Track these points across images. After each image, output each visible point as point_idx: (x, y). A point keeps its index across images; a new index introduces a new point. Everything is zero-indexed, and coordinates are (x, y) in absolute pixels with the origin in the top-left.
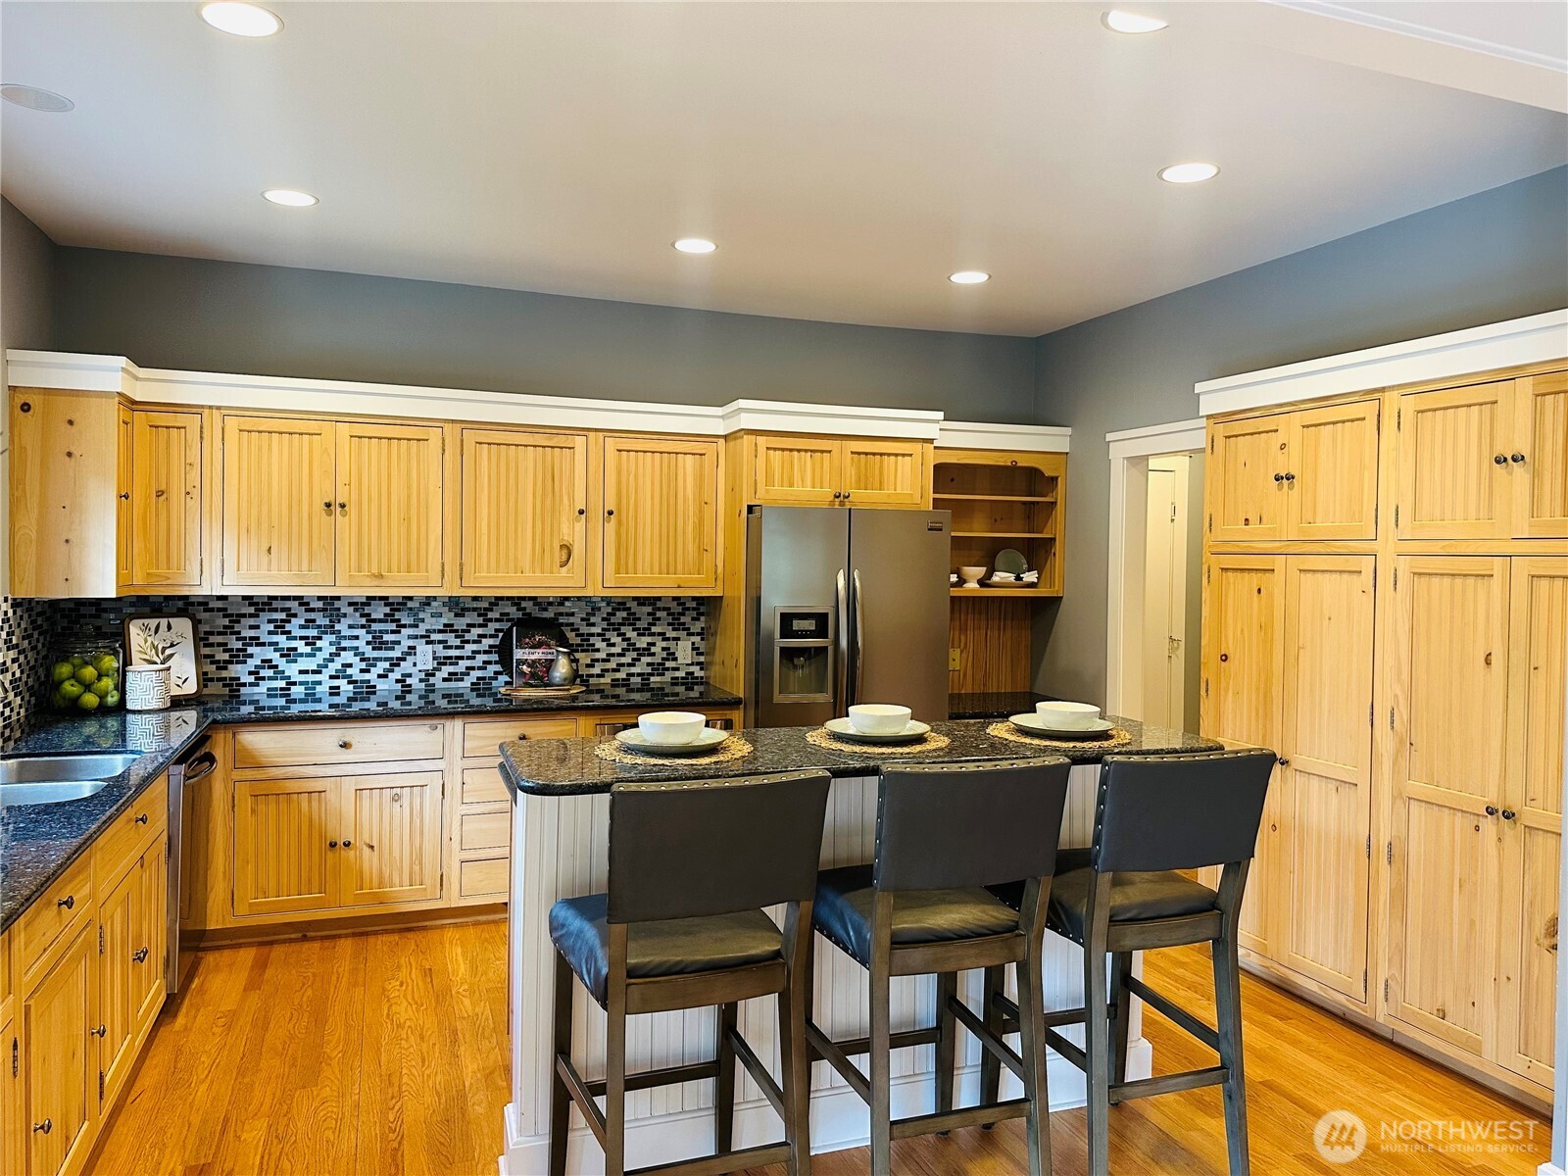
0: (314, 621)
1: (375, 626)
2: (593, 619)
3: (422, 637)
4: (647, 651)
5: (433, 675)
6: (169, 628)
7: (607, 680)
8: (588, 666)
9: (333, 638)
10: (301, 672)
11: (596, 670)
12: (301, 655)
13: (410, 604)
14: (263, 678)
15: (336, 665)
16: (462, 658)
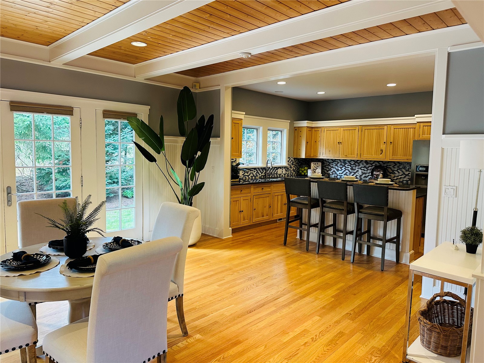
0: (342, 164)
1: (352, 166)
2: (395, 167)
3: (360, 168)
4: (408, 175)
5: (362, 176)
6: (318, 164)
7: (398, 181)
8: (393, 177)
9: (345, 167)
10: (339, 173)
11: (395, 178)
12: (339, 170)
13: (358, 162)
14: (333, 174)
15: (345, 173)
16: (367, 173)
